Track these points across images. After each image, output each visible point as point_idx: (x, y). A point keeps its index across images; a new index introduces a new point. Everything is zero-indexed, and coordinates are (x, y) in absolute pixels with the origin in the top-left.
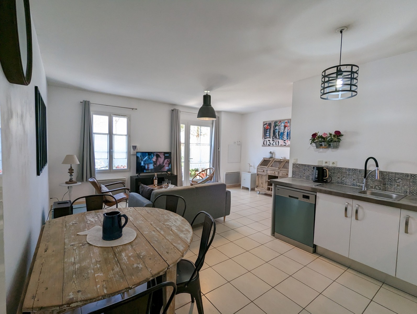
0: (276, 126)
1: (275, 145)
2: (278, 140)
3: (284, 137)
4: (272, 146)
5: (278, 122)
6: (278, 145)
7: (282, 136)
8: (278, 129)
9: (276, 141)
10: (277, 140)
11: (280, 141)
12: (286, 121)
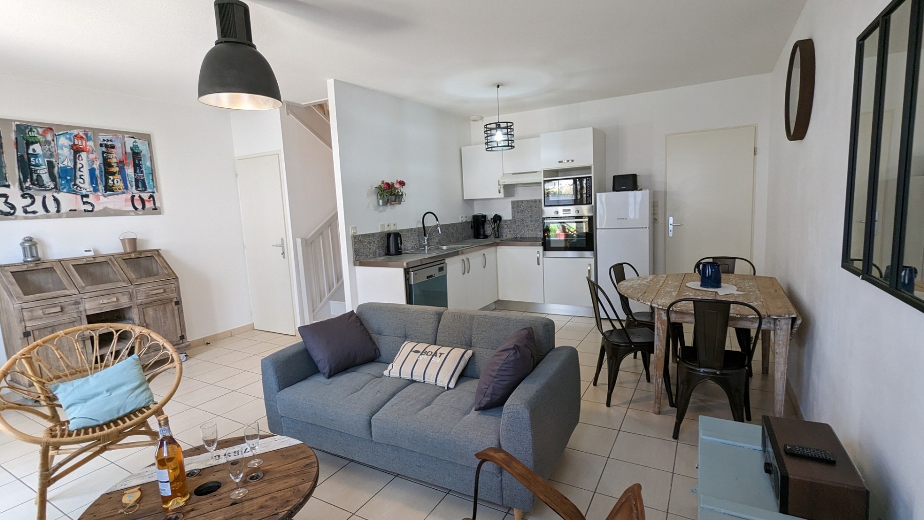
0: (28, 144)
1: (41, 211)
2: (56, 195)
3: (77, 182)
4: (26, 218)
5: (40, 130)
6: (58, 211)
7: (68, 182)
8: (44, 156)
9: (44, 198)
10: (49, 195)
11: (62, 197)
12: (75, 132)
